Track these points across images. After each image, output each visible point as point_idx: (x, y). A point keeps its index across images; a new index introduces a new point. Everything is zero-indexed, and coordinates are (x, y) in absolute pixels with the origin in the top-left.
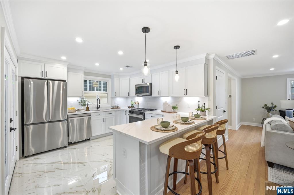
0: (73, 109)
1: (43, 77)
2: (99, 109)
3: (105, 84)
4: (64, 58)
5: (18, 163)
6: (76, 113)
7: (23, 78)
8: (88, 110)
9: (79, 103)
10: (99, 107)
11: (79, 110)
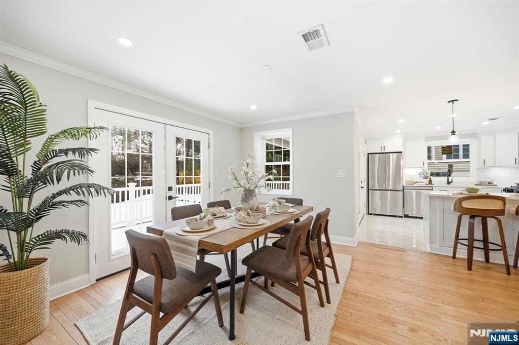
0: (411, 181)
1: (382, 152)
2: (451, 185)
3: (466, 148)
4: (398, 131)
5: (365, 217)
6: (415, 185)
7: (368, 154)
8: (431, 184)
9: (419, 175)
10: (452, 182)
11: (417, 182)
